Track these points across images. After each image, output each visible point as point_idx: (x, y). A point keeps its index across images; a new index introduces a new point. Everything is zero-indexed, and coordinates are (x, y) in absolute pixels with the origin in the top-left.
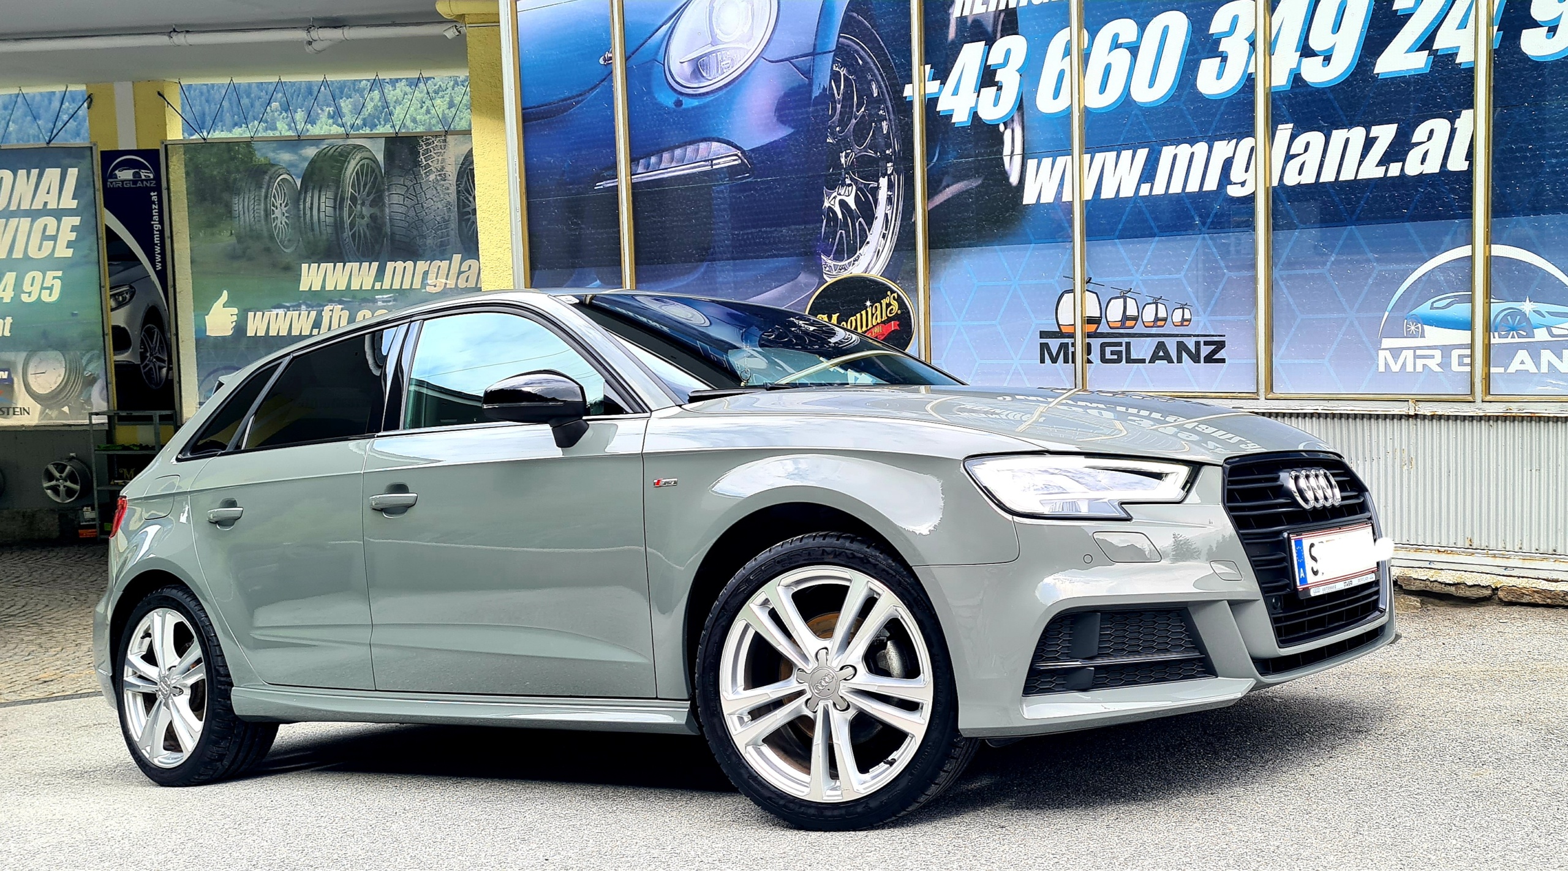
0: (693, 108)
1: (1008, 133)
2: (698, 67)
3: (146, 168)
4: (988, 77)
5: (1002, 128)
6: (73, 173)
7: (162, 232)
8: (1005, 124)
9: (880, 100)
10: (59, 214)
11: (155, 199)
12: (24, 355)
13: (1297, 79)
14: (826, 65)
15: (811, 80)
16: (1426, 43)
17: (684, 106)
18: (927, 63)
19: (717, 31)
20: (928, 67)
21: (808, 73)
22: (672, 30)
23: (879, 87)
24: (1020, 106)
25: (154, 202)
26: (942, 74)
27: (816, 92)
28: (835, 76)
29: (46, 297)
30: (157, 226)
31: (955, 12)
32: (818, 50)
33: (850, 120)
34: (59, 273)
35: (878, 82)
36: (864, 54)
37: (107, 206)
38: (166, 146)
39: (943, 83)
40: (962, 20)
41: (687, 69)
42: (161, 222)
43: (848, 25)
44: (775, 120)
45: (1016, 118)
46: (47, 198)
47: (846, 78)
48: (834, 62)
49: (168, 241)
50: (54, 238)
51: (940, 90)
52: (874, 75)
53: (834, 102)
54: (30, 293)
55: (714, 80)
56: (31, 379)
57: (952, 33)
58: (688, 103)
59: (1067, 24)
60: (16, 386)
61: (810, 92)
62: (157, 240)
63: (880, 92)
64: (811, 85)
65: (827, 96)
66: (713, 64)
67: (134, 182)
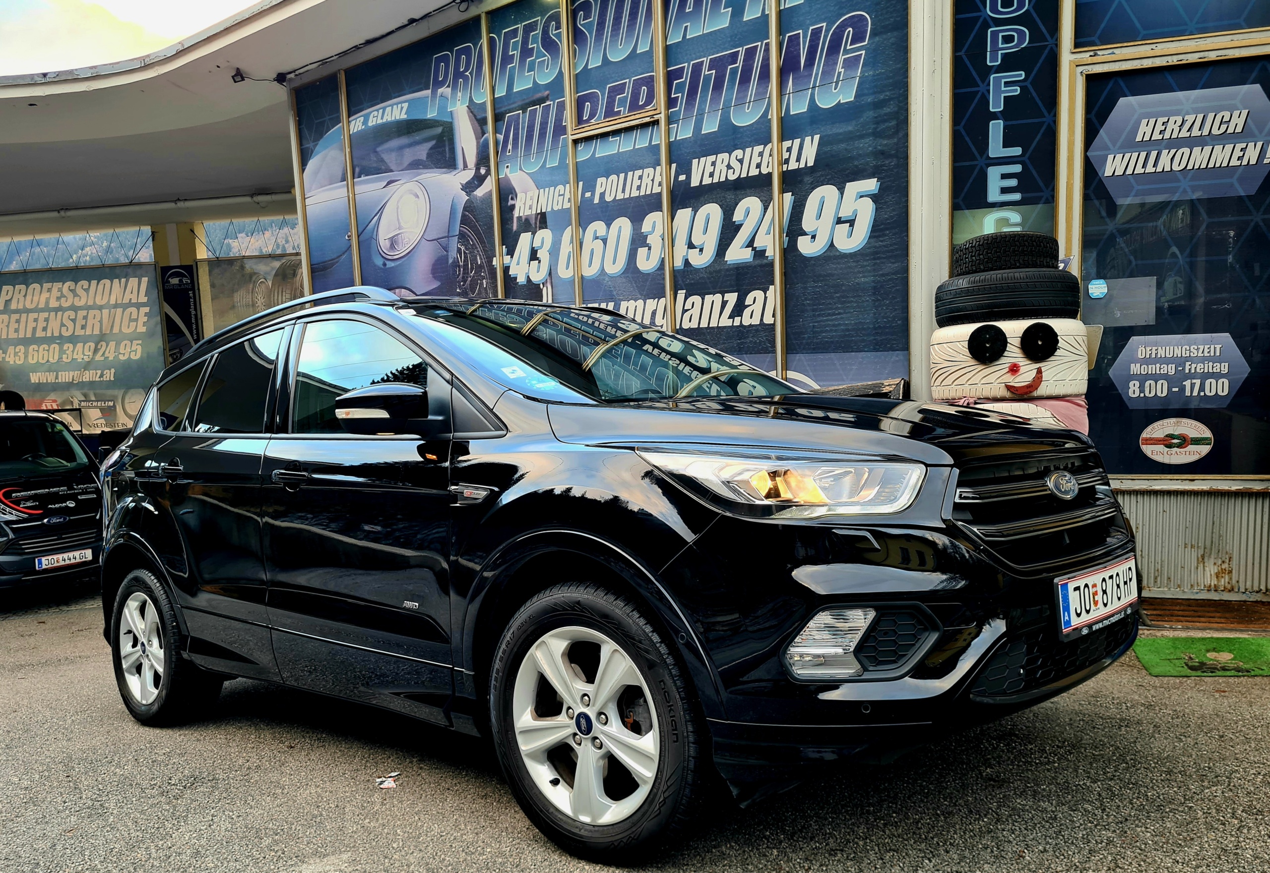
0: (393, 267)
1: (545, 288)
2: (393, 243)
3: (186, 277)
4: (534, 255)
5: (541, 286)
6: (145, 280)
7: (196, 315)
8: (543, 283)
9: (480, 267)
10: (138, 306)
11: (191, 295)
12: (122, 391)
13: (687, 263)
14: (454, 244)
15: (447, 251)
16: (750, 244)
17: (387, 266)
18: (503, 245)
19: (401, 221)
20: (504, 247)
21: (446, 249)
22: (379, 219)
23: (481, 259)
24: (550, 274)
25: (191, 298)
26: (511, 253)
27: (450, 261)
28: (459, 250)
29: (133, 357)
30: (193, 312)
31: (516, 214)
32: (451, 234)
33: (467, 277)
34: (140, 342)
35: (480, 255)
36: (473, 240)
37: (165, 300)
38: (196, 263)
39: (512, 257)
40: (519, 218)
41: (388, 243)
42: (196, 309)
43: (464, 221)
44: (431, 276)
45: (548, 281)
46: (132, 296)
47: (464, 252)
48: (459, 242)
49: (200, 321)
50: (136, 320)
51: (511, 261)
52: (478, 251)
53: (459, 266)
54: (124, 354)
55: (402, 250)
56: (127, 406)
57: (515, 228)
58: (390, 264)
59: (571, 224)
60: (118, 410)
61: (447, 259)
62: (193, 321)
63: (482, 262)
64: (447, 255)
65: (456, 264)
66: (400, 241)
67: (180, 285)
